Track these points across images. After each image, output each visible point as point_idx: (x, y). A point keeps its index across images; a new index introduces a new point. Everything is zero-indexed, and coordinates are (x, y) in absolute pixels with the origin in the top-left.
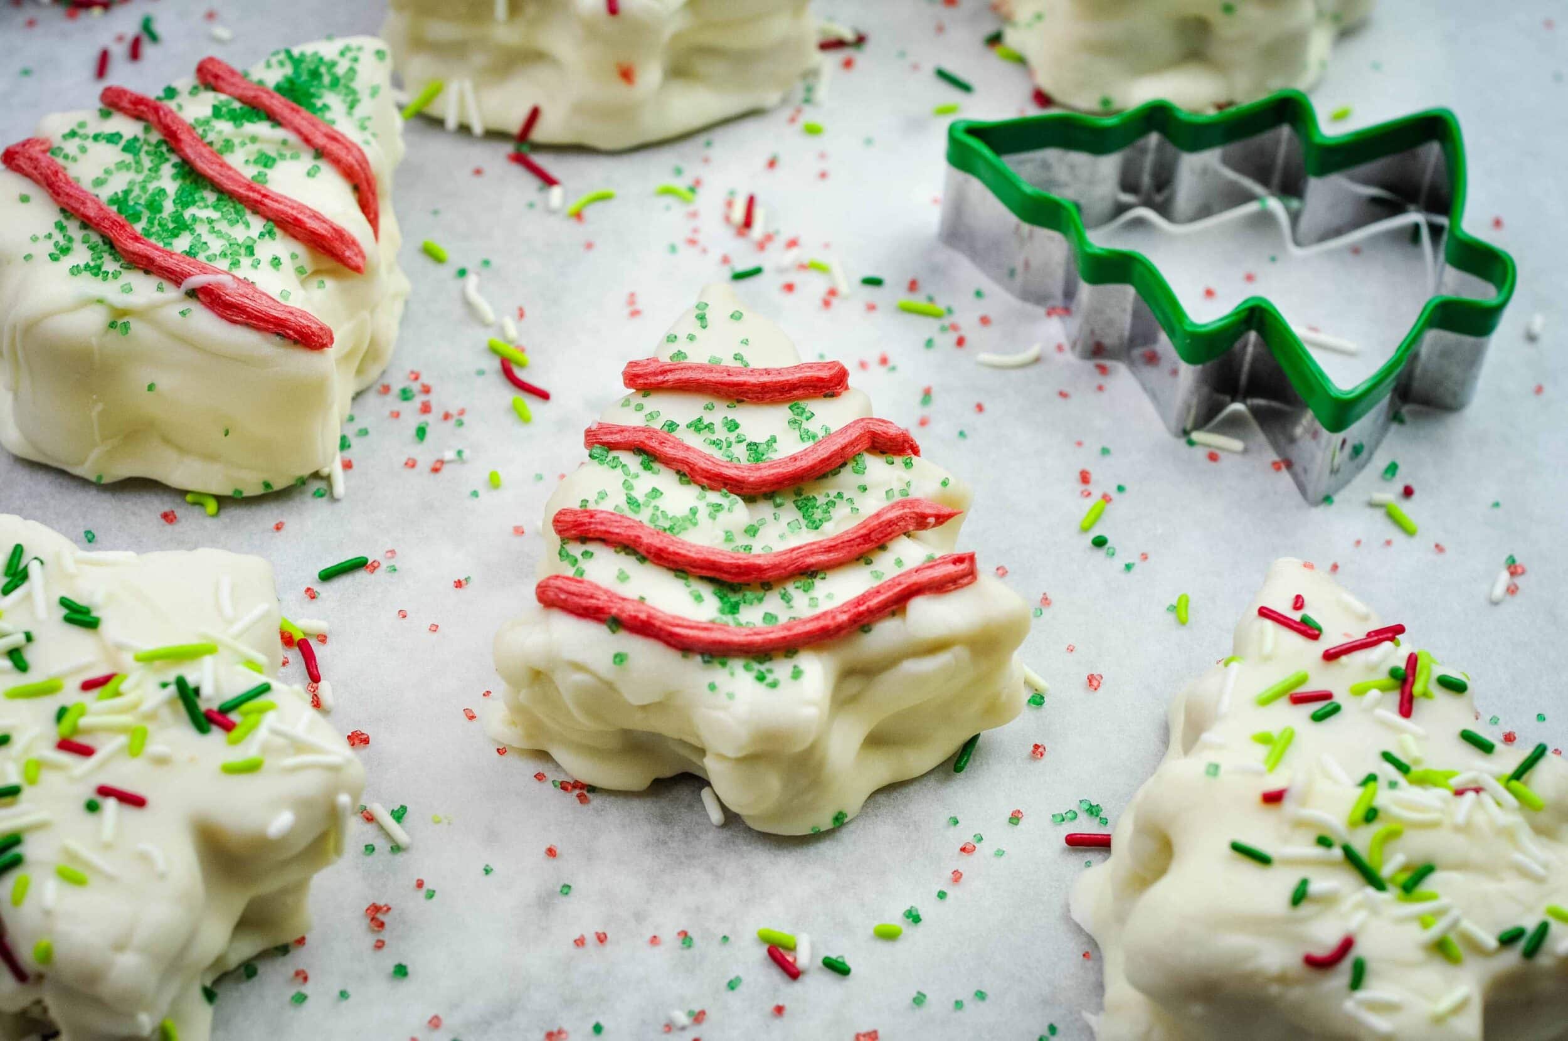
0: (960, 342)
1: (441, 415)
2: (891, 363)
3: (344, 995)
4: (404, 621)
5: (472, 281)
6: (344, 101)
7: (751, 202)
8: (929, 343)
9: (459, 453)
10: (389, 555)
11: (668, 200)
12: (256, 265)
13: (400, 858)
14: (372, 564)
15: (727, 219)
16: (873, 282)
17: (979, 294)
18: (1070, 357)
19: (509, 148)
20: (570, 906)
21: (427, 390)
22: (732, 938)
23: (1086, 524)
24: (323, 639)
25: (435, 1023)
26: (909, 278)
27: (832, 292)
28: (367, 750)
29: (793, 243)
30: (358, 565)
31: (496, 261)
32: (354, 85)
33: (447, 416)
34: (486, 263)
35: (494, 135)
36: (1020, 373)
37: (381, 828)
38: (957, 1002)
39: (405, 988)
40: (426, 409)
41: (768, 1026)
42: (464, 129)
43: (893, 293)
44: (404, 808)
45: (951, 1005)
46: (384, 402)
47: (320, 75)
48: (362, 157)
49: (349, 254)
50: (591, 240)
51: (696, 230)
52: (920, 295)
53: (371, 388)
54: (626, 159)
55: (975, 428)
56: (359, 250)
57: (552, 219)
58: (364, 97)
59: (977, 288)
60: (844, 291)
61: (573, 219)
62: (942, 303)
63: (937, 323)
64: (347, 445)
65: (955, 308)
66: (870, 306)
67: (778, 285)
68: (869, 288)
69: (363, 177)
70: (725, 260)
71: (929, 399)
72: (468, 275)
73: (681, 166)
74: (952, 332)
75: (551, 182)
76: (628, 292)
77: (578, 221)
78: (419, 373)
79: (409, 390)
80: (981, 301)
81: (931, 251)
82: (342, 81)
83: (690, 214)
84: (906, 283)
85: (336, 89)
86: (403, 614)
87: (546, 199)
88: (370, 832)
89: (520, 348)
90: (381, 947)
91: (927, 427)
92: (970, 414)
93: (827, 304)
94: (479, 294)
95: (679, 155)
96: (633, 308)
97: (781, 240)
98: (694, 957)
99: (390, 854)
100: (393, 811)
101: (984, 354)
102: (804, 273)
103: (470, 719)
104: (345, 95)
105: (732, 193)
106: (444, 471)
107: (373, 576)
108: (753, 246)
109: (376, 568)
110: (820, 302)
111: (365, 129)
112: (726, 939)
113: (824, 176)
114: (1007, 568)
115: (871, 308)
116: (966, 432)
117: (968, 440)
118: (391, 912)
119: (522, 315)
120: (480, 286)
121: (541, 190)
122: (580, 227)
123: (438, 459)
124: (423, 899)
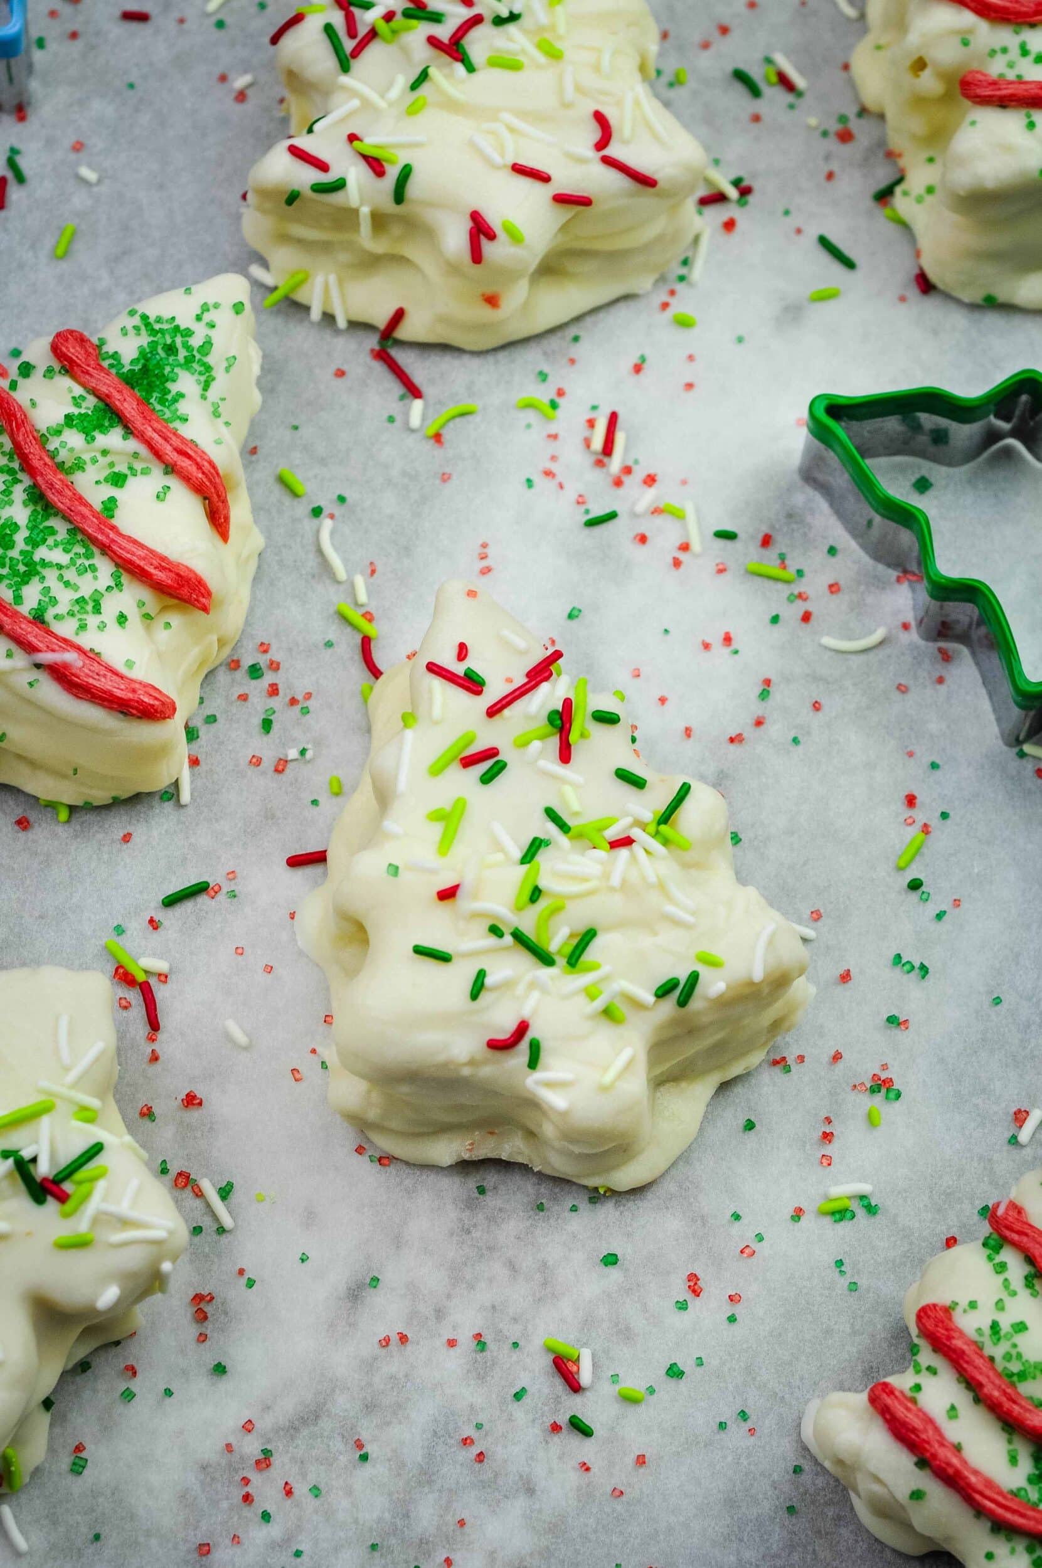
0: (806, 617)
1: (287, 699)
2: (735, 645)
3: (168, 1393)
4: (240, 958)
5: (327, 524)
6: (198, 382)
7: (613, 418)
8: (775, 619)
9: (303, 752)
10: (231, 876)
11: (531, 416)
12: (102, 627)
13: (224, 1239)
14: (213, 888)
15: (587, 443)
16: (726, 536)
17: (832, 551)
18: (913, 636)
19: (372, 342)
20: (377, 1299)
22: (521, 1343)
23: (902, 864)
24: (163, 978)
25: (248, 1427)
26: (765, 529)
27: (685, 547)
28: (200, 1111)
29: (650, 480)
30: (200, 889)
31: (351, 495)
32: (210, 359)
33: (293, 701)
34: (342, 499)
35: (357, 326)
36: (862, 658)
37: (208, 1205)
38: (721, 1423)
39: (225, 1385)
40: (274, 690)
41: (547, 1442)
42: (329, 318)
43: (746, 551)
44: (230, 1185)
45: (716, 1427)
46: (233, 680)
47: (175, 350)
48: (212, 471)
49: (195, 596)
50: (447, 470)
51: (553, 458)
52: (772, 553)
53: (221, 665)
54: (491, 358)
55: (809, 733)
56: (205, 589)
57: (411, 441)
58: (219, 373)
59: (831, 542)
60: (696, 546)
61: (432, 441)
62: (793, 565)
63: (784, 590)
64: (195, 736)
65: (806, 570)
66: (721, 567)
67: (632, 534)
68: (721, 543)
69: (213, 490)
70: (580, 500)
71: (768, 692)
72: (322, 516)
73: (546, 369)
74: (799, 602)
75: (414, 392)
76: (481, 542)
77: (436, 445)
78: (269, 644)
79: (258, 667)
80: (833, 560)
81: (790, 490)
82: (198, 356)
83: (549, 436)
84: (760, 537)
85: (192, 366)
86: (240, 951)
87: (407, 414)
88: (199, 1209)
89: (369, 617)
90: (204, 1341)
91: (762, 727)
92: (806, 714)
93: (677, 563)
94: (333, 544)
95: (545, 353)
96: (485, 563)
97: (639, 474)
98: (486, 1362)
99: (215, 1237)
100: (220, 1188)
101: (828, 635)
102: (659, 520)
103: (296, 1080)
104: (200, 373)
105: (594, 408)
106: (287, 771)
107: (213, 903)
108: (610, 480)
109: (216, 893)
110: (670, 561)
111: (219, 416)
112: (516, 1345)
113: (689, 386)
114: (822, 911)
115: (721, 571)
116: (800, 738)
117: (800, 748)
118: (214, 1301)
119: (373, 572)
120: (333, 533)
121: (402, 398)
122: (438, 452)
123: (282, 757)
124: (244, 1288)
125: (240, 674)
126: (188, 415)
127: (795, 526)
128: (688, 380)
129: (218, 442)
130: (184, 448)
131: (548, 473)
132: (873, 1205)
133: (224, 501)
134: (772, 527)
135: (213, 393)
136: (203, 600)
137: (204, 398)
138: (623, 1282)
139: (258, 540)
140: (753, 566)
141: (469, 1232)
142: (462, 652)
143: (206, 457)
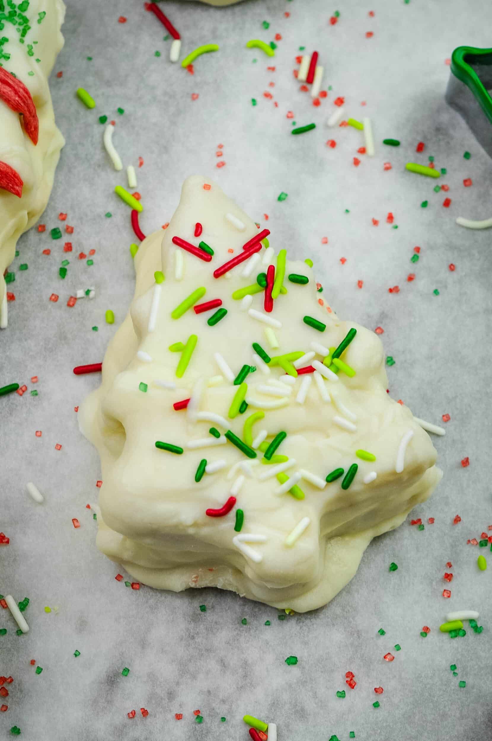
0: (447, 203)
1: (78, 254)
2: (396, 222)
4: (39, 439)
5: (110, 129)
6: (18, 30)
7: (315, 57)
8: (425, 204)
9: (88, 292)
10: (34, 380)
11: (256, 54)
13: (22, 639)
14: (21, 389)
15: (296, 74)
16: (392, 143)
17: (467, 155)
20: (128, 685)
21: (70, 230)
22: (228, 718)
26: (419, 139)
27: (362, 151)
28: (8, 547)
29: (340, 102)
31: (128, 108)
32: (27, 14)
33: (82, 256)
34: (121, 111)
37: (11, 615)
40: (68, 247)
43: (406, 154)
44: (27, 600)
46: (40, 240)
47: (2, 7)
48: (25, 95)
49: (11, 185)
50: (196, 91)
51: (272, 84)
52: (424, 156)
53: (32, 228)
54: (229, 12)
55: (446, 287)
56: (18, 180)
57: (171, 69)
58: (34, 25)
59: (467, 149)
60: (370, 150)
61: (186, 71)
62: (439, 164)
63: (433, 183)
64: (12, 279)
65: (448, 170)
66: (388, 165)
67: (325, 141)
68: (388, 148)
69: (26, 109)
70: (290, 115)
71: (418, 257)
72: (107, 123)
73: (268, 19)
74: (442, 192)
75: (175, 35)
76: (218, 143)
77: (190, 73)
78: (66, 215)
79: (58, 231)
80: (468, 162)
81: (439, 111)
82: (18, 12)
83: (269, 68)
84: (416, 144)
85: (14, 19)
86: (38, 434)
87: (169, 51)
88: (4, 616)
89: (137, 196)
90: (5, 710)
91: (413, 282)
92: (445, 274)
93: (356, 162)
94: (113, 143)
95: (268, 9)
96: (220, 159)
97: (332, 97)
98: (202, 731)
99: (15, 637)
100: (20, 603)
101: (462, 216)
102: (344, 131)
103: (75, 527)
104: (20, 24)
105: (302, 49)
106: (76, 306)
107: (21, 398)
108: (311, 101)
109: (23, 391)
110: (351, 160)
111: (32, 55)
112: (223, 720)
113: (370, 34)
114: (450, 415)
115: (387, 169)
116: (439, 290)
117: (439, 298)
118: (13, 683)
119: (141, 164)
120: (114, 135)
121: (166, 39)
122: (190, 79)
123: (73, 295)
124: (34, 673)
125: (45, 236)
126: (10, 54)
127: (441, 137)
128: (369, 30)
129: (31, 74)
130: (6, 79)
131: (267, 95)
132: (479, 626)
133: (35, 117)
134: (425, 137)
135: (29, 38)
136: (17, 188)
137: (22, 41)
138: (300, 677)
139: (60, 140)
140: (410, 166)
141: (193, 638)
142: (198, 230)
143: (21, 86)
